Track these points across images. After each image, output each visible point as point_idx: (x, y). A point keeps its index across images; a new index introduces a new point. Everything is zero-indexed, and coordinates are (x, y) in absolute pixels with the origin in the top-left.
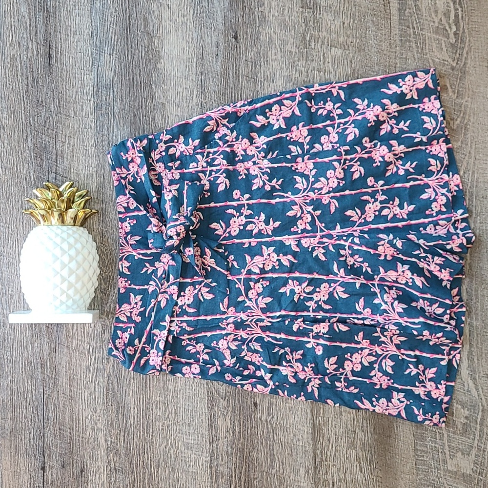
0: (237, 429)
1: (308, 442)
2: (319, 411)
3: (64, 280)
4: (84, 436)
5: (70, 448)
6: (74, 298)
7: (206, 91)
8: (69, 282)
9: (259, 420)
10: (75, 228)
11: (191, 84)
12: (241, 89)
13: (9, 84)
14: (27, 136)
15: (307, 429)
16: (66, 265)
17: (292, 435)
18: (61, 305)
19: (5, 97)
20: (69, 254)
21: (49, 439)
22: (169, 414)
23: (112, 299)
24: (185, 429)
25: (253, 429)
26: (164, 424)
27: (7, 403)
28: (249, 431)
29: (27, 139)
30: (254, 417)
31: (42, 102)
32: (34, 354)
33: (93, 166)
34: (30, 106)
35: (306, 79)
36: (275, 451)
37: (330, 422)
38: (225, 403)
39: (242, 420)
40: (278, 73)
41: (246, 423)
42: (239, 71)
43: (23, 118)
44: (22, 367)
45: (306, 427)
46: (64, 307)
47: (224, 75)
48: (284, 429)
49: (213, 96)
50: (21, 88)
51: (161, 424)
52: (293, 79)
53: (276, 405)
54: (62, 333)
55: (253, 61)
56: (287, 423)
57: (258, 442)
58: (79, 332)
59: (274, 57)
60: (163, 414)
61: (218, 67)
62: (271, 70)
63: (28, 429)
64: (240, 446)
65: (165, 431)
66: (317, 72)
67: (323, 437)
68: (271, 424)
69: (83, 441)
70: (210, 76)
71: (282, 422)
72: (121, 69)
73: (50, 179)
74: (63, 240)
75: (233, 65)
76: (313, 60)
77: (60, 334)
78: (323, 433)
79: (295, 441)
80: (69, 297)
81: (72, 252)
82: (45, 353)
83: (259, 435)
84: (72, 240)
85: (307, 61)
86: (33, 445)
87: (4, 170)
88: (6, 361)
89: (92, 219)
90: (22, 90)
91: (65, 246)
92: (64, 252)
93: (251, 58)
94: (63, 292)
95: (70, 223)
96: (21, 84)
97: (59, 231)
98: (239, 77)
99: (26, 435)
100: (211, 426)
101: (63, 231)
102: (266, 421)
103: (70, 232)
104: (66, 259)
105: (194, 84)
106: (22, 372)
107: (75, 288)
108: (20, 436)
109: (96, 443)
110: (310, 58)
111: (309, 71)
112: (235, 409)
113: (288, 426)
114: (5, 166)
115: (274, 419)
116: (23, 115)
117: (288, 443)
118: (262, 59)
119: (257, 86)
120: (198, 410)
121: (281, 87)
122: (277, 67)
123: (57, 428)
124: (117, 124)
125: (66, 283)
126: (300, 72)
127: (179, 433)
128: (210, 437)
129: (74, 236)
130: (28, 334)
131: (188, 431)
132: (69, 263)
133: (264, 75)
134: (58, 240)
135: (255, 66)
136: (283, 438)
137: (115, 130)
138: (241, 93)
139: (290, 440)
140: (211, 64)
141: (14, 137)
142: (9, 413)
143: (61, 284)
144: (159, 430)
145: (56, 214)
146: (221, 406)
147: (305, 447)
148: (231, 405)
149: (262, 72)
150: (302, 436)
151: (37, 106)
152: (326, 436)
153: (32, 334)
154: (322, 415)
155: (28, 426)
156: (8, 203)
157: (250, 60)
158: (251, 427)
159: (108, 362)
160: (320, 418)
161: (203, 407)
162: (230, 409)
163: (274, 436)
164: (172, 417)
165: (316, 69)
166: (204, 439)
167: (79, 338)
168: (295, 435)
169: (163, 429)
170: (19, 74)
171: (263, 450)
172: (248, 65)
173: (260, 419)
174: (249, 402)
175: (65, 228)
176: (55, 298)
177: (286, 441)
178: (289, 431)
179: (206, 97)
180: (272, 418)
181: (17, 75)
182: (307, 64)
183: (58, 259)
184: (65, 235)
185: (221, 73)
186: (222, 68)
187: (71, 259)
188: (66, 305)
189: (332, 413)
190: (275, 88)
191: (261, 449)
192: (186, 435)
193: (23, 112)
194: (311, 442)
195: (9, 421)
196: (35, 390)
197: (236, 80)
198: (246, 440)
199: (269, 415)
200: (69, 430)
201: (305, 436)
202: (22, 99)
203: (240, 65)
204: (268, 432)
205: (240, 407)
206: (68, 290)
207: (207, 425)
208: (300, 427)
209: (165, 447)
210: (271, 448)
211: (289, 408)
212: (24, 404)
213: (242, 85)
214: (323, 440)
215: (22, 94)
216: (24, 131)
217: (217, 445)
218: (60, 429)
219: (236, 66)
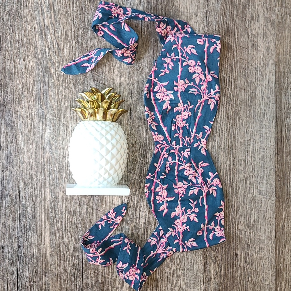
0: (223, 272)
1: (272, 281)
2: (281, 260)
3: (108, 162)
4: (113, 278)
5: (102, 287)
6: (113, 176)
7: (210, 25)
8: (111, 163)
9: (238, 266)
10: (114, 123)
11: (199, 19)
12: (235, 25)
13: (63, 11)
14: (75, 52)
15: (271, 272)
16: (110, 152)
17: (261, 277)
18: (103, 181)
19: (59, 21)
20: (111, 143)
21: (86, 280)
22: (175, 262)
23: (136, 177)
24: (186, 272)
25: (234, 273)
26: (171, 269)
27: (55, 253)
28: (231, 274)
29: (75, 53)
30: (235, 264)
31: (88, 26)
32: (77, 217)
33: (125, 77)
34: (78, 29)
35: (280, 20)
36: (249, 288)
37: (287, 267)
38: (215, 253)
39: (226, 266)
40: (261, 15)
41: (230, 268)
42: (234, 12)
43: (73, 37)
44: (67, 227)
45: (271, 271)
46: (106, 182)
47: (223, 14)
48: (256, 273)
49: (214, 29)
50: (72, 14)
51: (169, 269)
52: (272, 20)
53: (251, 256)
54: (98, 201)
55: (244, 5)
56: (258, 268)
57: (237, 282)
58: (111, 201)
59: (259, 3)
60: (170, 261)
61: (218, 8)
62: (256, 12)
63: (71, 273)
64: (225, 284)
65: (171, 275)
66: (289, 16)
67: (282, 279)
68: (247, 269)
69: (111, 281)
70: (213, 14)
71: (254, 268)
72: (148, 5)
73: (92, 85)
74: (107, 132)
75: (230, 7)
76: (286, 7)
77: (96, 202)
78: (282, 276)
79: (263, 281)
80: (110, 175)
81: (114, 142)
82: (85, 216)
83: (238, 277)
84: (113, 132)
85: (281, 7)
86: (74, 285)
87: (57, 76)
88: (55, 222)
89: (123, 116)
90: (73, 16)
91: (109, 137)
92: (108, 141)
93: (243, 2)
94: (106, 171)
95: (110, 119)
96: (72, 11)
97: (103, 126)
98: (233, 16)
99: (69, 277)
100: (205, 270)
101: (106, 125)
102: (244, 267)
103: (111, 126)
104: (109, 146)
105: (201, 19)
106: (67, 230)
107: (115, 168)
108: (64, 278)
109: (121, 283)
110: (284, 5)
111: (283, 15)
112: (222, 258)
113: (259, 271)
114: (58, 74)
115: (249, 265)
116: (73, 35)
117: (258, 283)
118: (250, 4)
119: (246, 23)
120: (196, 259)
121: (263, 25)
122: (261, 11)
123: (92, 272)
124: (143, 46)
125: (109, 165)
126: (277, 15)
127: (181, 275)
128: (203, 279)
129: (114, 129)
130: (73, 201)
131: (188, 274)
132: (112, 149)
133: (251, 16)
134: (104, 132)
135: (245, 9)
136: (255, 279)
137: (142, 51)
138: (234, 28)
139: (259, 280)
140: (214, 5)
141: (66, 51)
142: (56, 261)
143: (105, 166)
144: (168, 273)
145: (101, 112)
146: (212, 256)
147: (270, 285)
148: (219, 256)
149: (250, 13)
150: (268, 278)
151: (84, 29)
152: (284, 278)
153: (76, 202)
154: (282, 263)
155: (71, 271)
156: (60, 102)
157: (242, 4)
158: (233, 271)
159: (132, 223)
160: (281, 265)
161: (200, 256)
162: (219, 258)
163: (248, 278)
164: (176, 264)
165: (288, 13)
166: (200, 280)
167: (110, 205)
168: (263, 277)
169: (170, 273)
170: (71, 3)
171: (240, 287)
172: (240, 7)
173: (240, 265)
174: (232, 253)
175: (107, 123)
176: (100, 176)
177: (257, 281)
178: (259, 274)
179: (209, 29)
180: (248, 265)
181: (69, 4)
182: (281, 9)
183: (104, 146)
184: (108, 129)
185: (220, 12)
186: (221, 8)
187: (114, 146)
188: (107, 181)
189: (289, 261)
190: (259, 26)
191: (239, 287)
192: (187, 277)
193: (73, 33)
194: (274, 282)
195: (56, 266)
196: (77, 243)
197: (231, 18)
198: (229, 281)
199: (246, 262)
200: (101, 274)
201: (270, 278)
202: (73, 23)
203: (234, 7)
204: (245, 275)
205: (225, 257)
206: (110, 170)
207: (202, 270)
208: (267, 271)
209: (172, 286)
210: (246, 286)
211: (260, 258)
212: (68, 254)
213: (235, 22)
214: (283, 280)
215: (72, 19)
216: (74, 47)
217: (208, 284)
218: (94, 273)
219: (232, 8)
